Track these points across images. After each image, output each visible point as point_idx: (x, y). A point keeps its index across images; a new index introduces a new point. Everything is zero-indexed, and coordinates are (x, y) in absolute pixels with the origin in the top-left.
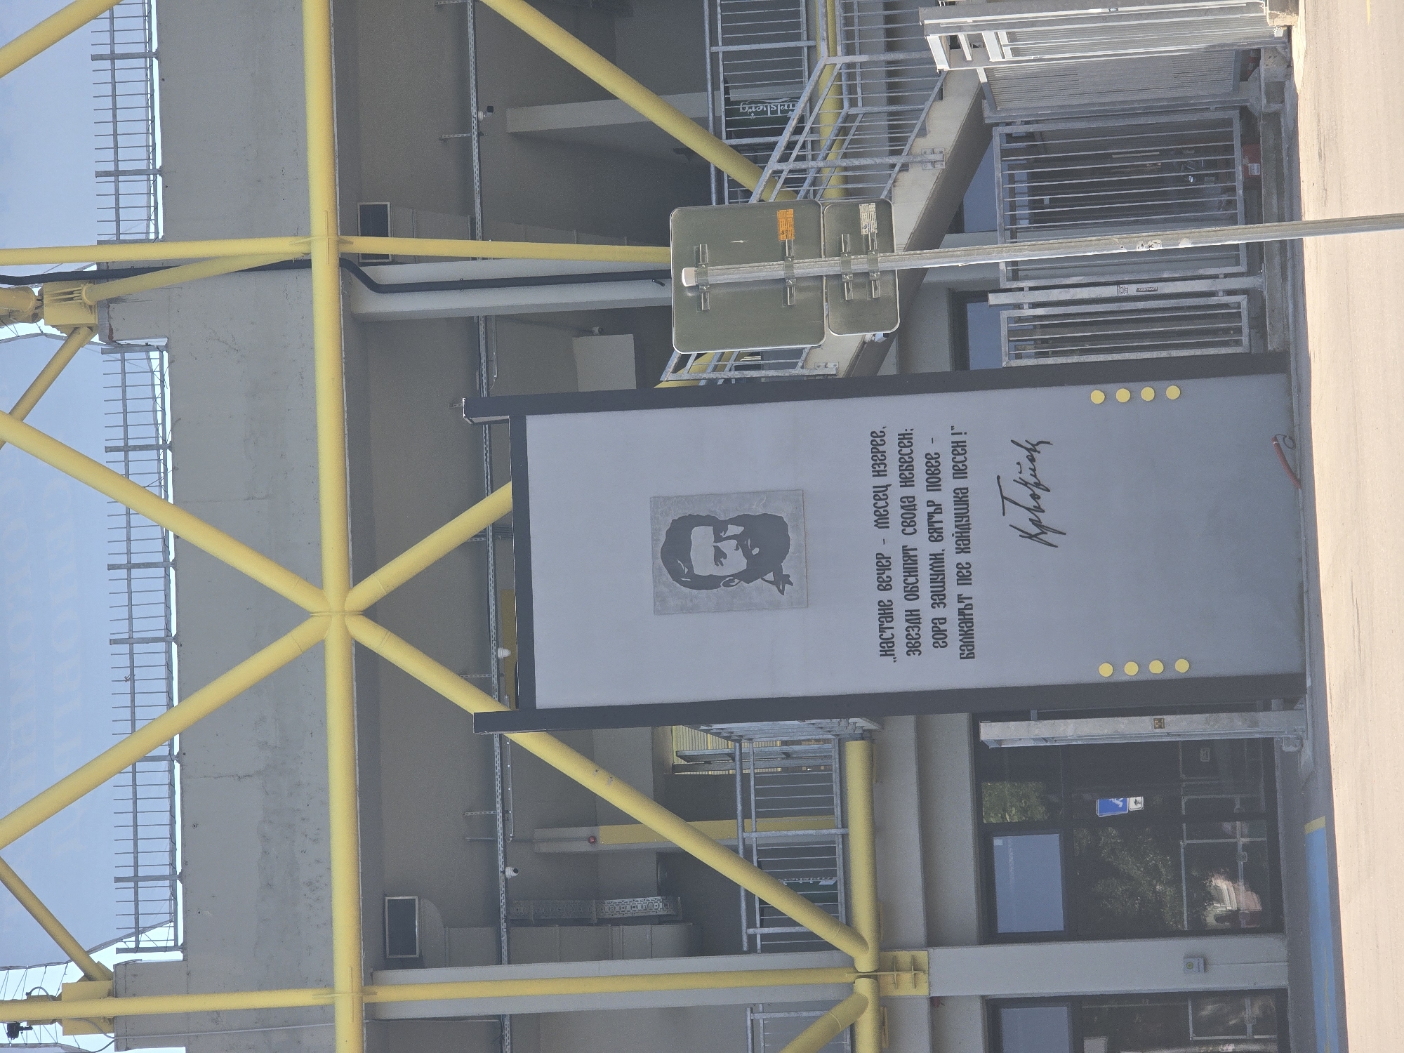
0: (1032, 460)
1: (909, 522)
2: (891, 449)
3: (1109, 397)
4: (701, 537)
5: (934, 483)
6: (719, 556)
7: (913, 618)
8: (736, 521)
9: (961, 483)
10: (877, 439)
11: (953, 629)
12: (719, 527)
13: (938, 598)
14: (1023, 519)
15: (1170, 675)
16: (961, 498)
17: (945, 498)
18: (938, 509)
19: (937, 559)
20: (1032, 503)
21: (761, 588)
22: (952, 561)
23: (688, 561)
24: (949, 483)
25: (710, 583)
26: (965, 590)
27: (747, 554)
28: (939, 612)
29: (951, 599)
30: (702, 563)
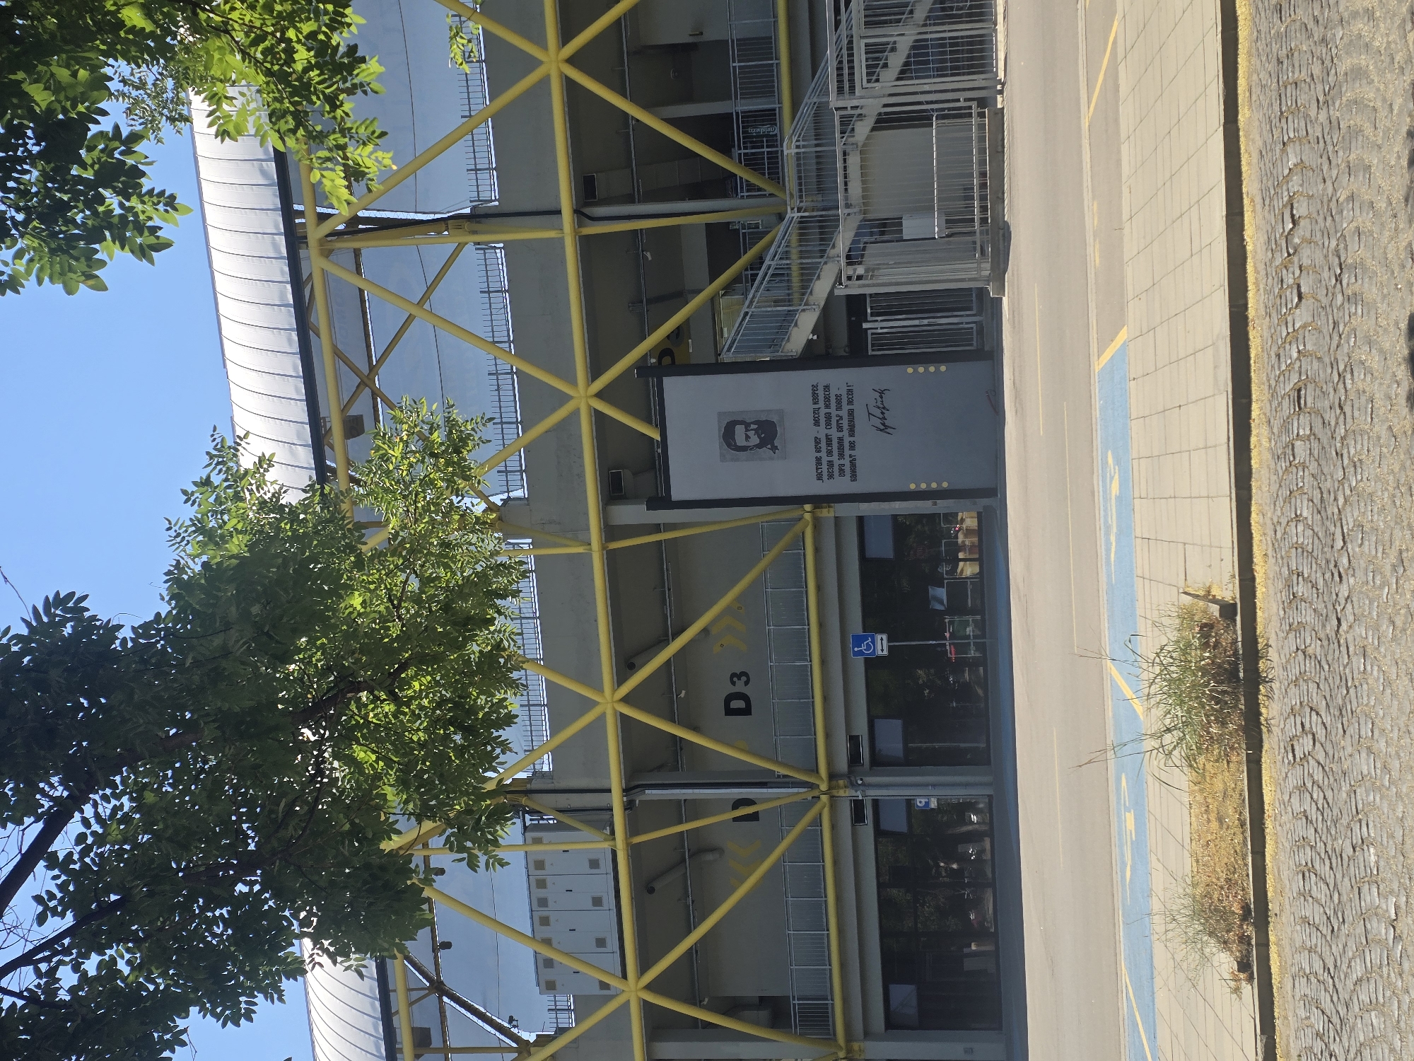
0: (881, 397)
1: (828, 423)
2: (821, 393)
3: (915, 370)
4: (739, 430)
5: (839, 408)
6: (747, 437)
7: (830, 464)
8: (754, 423)
9: (851, 407)
10: (815, 388)
11: (847, 468)
12: (747, 425)
13: (841, 455)
14: (878, 423)
15: (940, 489)
16: (851, 413)
17: (844, 413)
18: (841, 418)
19: (841, 440)
20: (881, 416)
21: (765, 451)
22: (847, 440)
23: (734, 439)
24: (846, 407)
25: (744, 449)
26: (852, 453)
27: (759, 437)
28: (842, 462)
29: (847, 457)
30: (740, 440)
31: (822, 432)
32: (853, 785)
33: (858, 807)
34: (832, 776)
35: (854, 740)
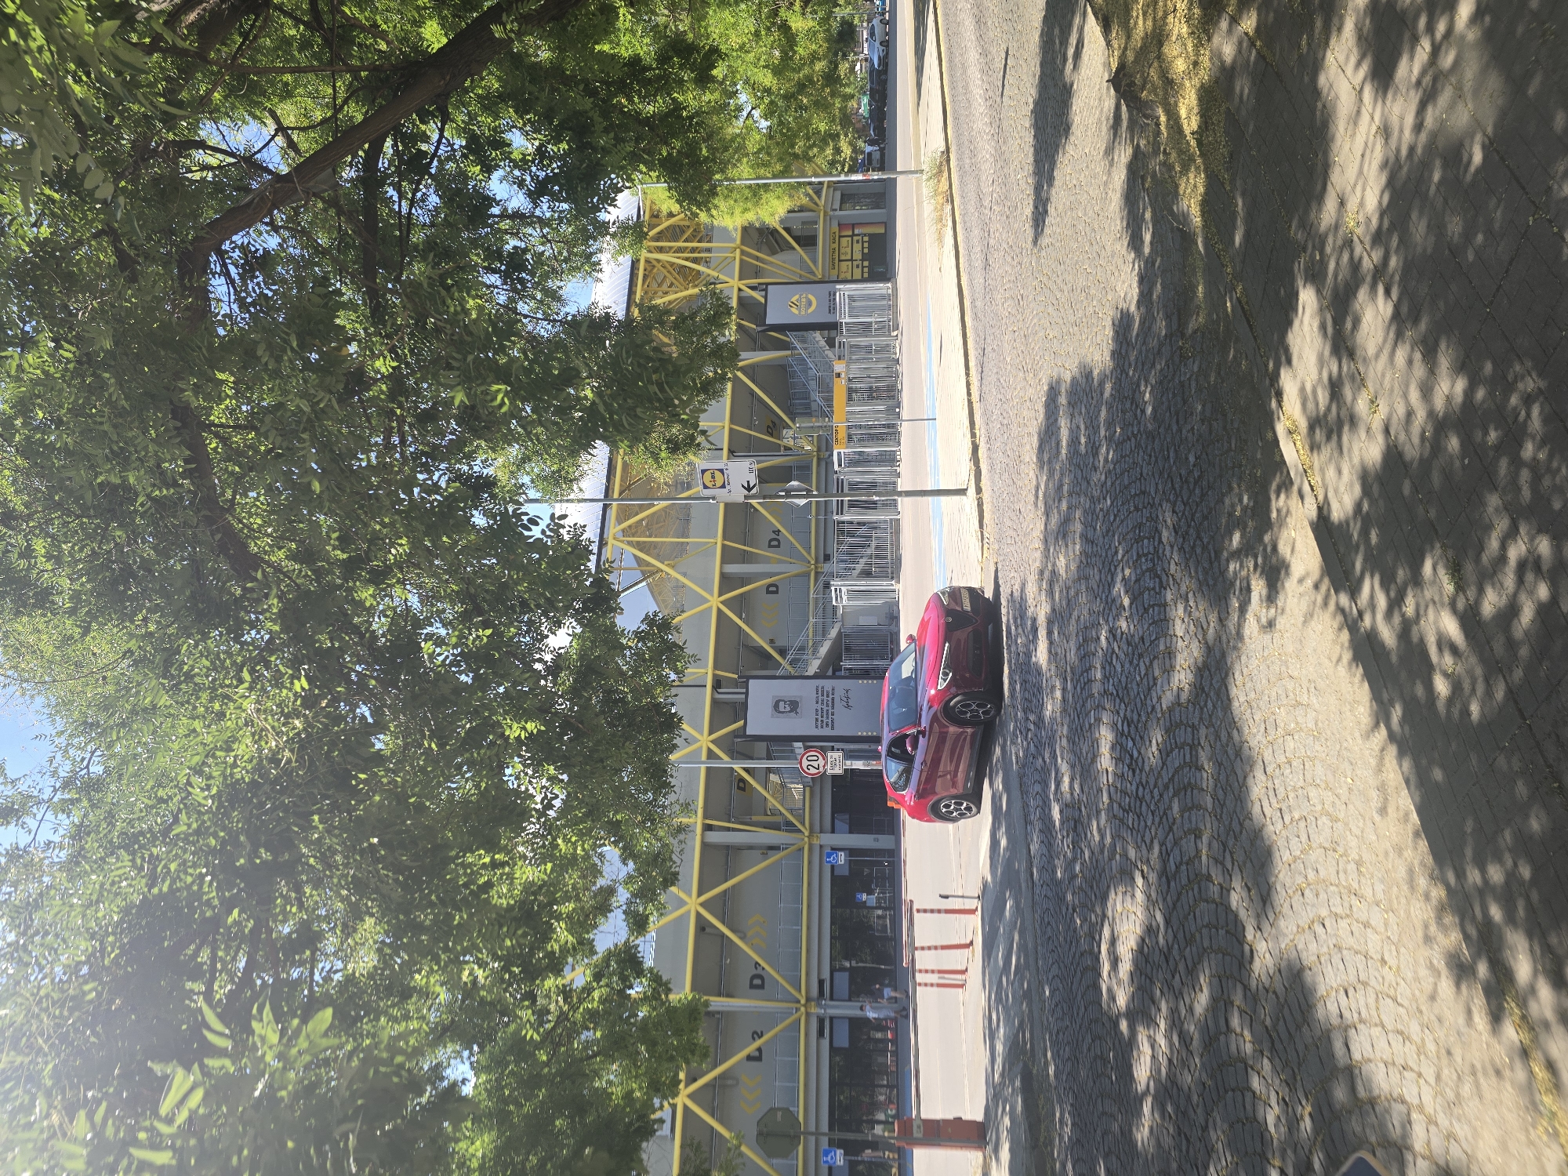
0: (847, 692)
1: (822, 703)
2: (820, 689)
3: (863, 682)
5: (828, 696)
6: (785, 708)
7: (822, 721)
8: (789, 701)
10: (817, 687)
11: (830, 724)
12: (785, 702)
13: (827, 718)
14: (845, 704)
16: (833, 699)
17: (830, 699)
18: (828, 701)
19: (828, 711)
20: (847, 701)
21: (793, 714)
22: (831, 711)
24: (831, 696)
26: (833, 717)
27: (790, 707)
28: (828, 721)
29: (830, 719)
31: (819, 706)
32: (819, 1005)
33: (821, 1021)
34: (808, 999)
35: (821, 983)
